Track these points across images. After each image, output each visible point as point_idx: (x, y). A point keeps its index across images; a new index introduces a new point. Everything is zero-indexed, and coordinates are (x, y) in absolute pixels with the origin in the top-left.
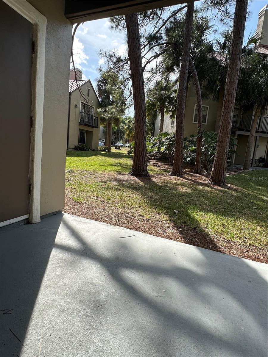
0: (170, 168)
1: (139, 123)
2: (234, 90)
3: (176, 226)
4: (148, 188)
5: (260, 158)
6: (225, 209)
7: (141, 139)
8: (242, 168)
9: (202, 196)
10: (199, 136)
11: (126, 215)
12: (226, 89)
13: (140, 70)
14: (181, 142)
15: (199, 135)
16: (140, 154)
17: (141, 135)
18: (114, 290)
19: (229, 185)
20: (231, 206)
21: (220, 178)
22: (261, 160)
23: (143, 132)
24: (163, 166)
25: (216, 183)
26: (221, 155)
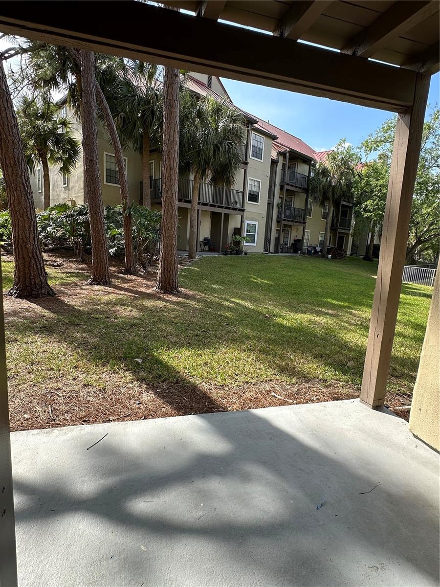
0: (82, 269)
1: (18, 196)
2: (176, 153)
3: (151, 387)
4: (67, 322)
5: (205, 239)
7: (27, 226)
8: (186, 256)
9: (160, 320)
10: (127, 214)
11: (59, 393)
12: (165, 149)
13: (4, 88)
14: (101, 227)
15: (126, 212)
16: (31, 255)
17: (25, 218)
18: (142, 547)
19: (183, 290)
21: (171, 283)
22: (206, 242)
23: (29, 213)
24: (66, 265)
25: (167, 290)
26: (169, 249)
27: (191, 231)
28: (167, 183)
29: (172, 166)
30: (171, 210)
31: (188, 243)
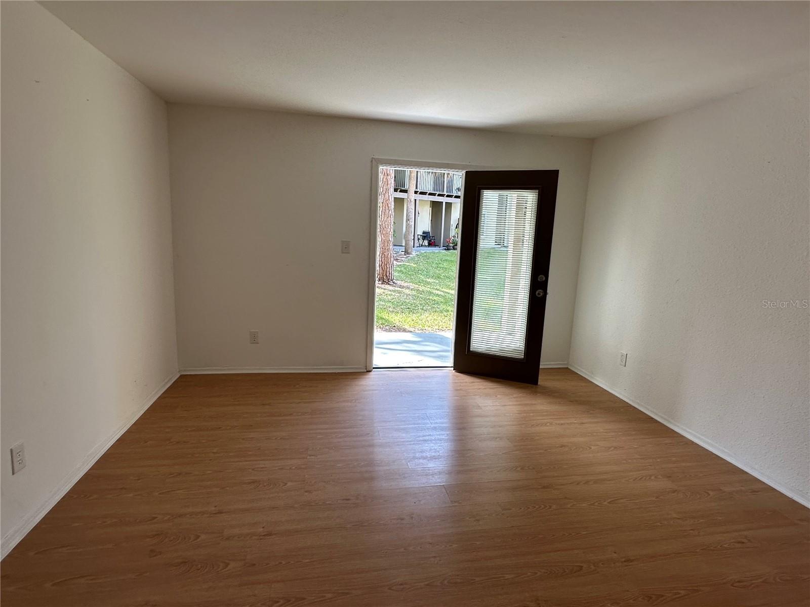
5: (424, 233)
6: (408, 308)
8: (402, 251)
19: (398, 282)
20: (412, 305)
21: (388, 275)
22: (425, 236)
25: (384, 281)
26: (386, 244)
27: (408, 226)
28: (384, 187)
29: (388, 172)
30: (388, 211)
31: (405, 238)
